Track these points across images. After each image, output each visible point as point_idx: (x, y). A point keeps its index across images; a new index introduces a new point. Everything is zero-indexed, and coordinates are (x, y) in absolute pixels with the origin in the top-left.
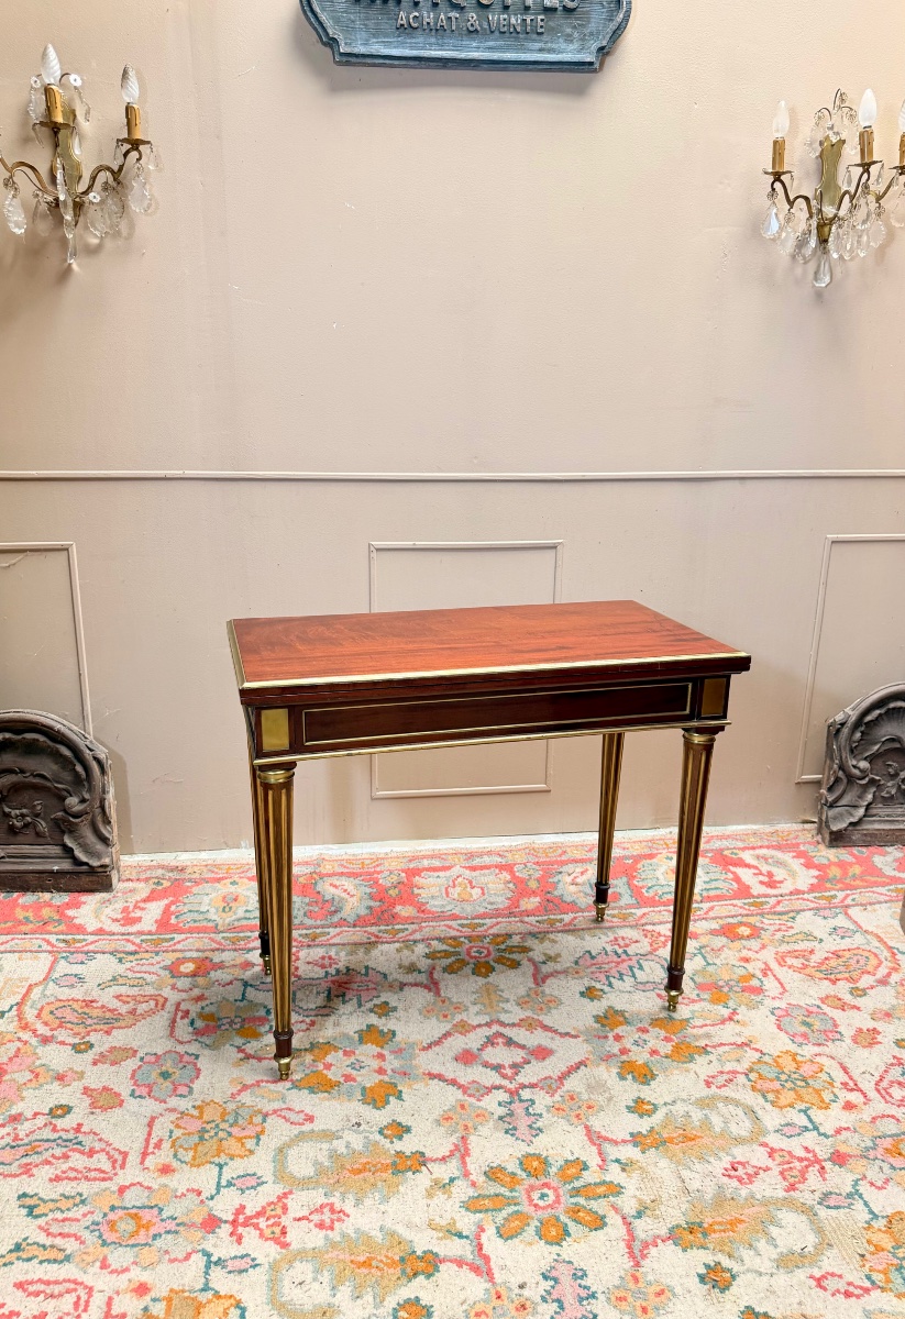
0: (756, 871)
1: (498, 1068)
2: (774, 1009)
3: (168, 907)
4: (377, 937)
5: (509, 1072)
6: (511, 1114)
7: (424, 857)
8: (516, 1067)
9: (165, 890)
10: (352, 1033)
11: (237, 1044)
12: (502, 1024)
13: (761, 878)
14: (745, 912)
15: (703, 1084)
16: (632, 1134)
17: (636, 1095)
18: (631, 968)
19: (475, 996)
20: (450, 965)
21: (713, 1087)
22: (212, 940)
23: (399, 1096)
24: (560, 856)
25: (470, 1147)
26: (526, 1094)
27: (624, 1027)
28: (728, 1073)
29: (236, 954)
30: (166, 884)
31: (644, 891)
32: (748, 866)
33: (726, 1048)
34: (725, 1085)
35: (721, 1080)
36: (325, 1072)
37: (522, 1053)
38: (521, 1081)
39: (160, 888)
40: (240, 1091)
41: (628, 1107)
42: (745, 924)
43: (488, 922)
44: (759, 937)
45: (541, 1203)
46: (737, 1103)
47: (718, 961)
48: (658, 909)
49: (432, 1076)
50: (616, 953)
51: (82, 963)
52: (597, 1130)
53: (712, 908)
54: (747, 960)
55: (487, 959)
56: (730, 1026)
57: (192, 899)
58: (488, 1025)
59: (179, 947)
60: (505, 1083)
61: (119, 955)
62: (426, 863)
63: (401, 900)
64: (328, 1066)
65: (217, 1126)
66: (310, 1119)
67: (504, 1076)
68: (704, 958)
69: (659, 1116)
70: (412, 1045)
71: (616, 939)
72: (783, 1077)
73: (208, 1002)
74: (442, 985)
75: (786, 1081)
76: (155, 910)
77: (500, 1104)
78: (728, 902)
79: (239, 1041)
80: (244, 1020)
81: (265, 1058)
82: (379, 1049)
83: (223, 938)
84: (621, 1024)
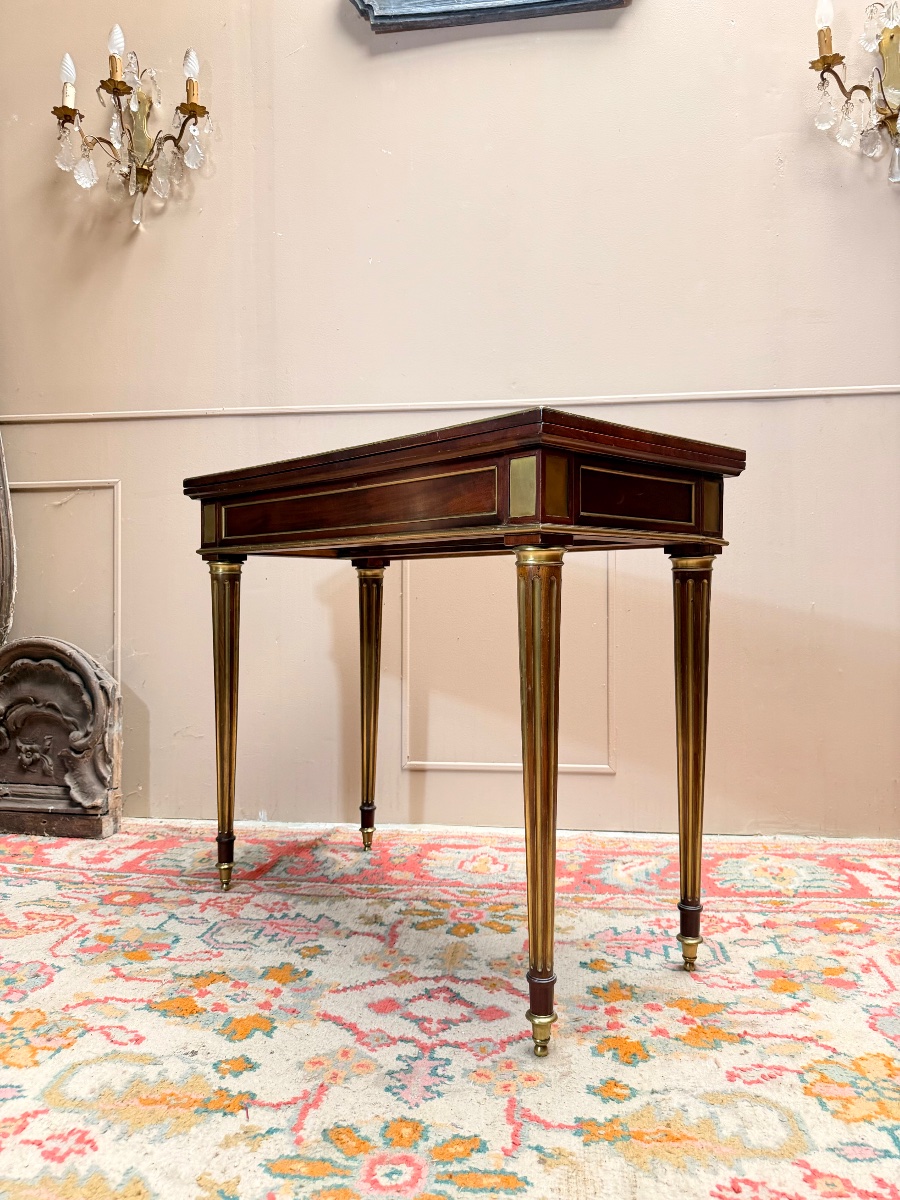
0: (882, 876)
1: (419, 1021)
2: (871, 1006)
3: (148, 853)
4: (353, 892)
5: (434, 1027)
6: (409, 1070)
7: (453, 837)
8: (446, 1024)
9: (154, 843)
10: (258, 968)
11: (115, 963)
12: (455, 979)
13: (888, 882)
14: (854, 909)
15: (723, 1075)
16: (578, 1120)
17: (611, 1074)
18: (665, 948)
19: (436, 952)
20: (424, 923)
21: (739, 1083)
22: (168, 881)
23: (269, 1034)
24: (621, 848)
25: (324, 1098)
26: (441, 1053)
27: (627, 1002)
28: (770, 1068)
29: (184, 893)
30: (159, 838)
31: (716, 883)
32: (874, 871)
33: (778, 1040)
34: (758, 1082)
35: (756, 1074)
36: (196, 999)
37: (464, 1010)
38: (443, 1038)
39: (151, 841)
40: (79, 1005)
41: (589, 1088)
42: (850, 920)
43: (496, 891)
44: (867, 933)
45: (384, 1181)
46: (773, 1106)
47: (797, 952)
48: (730, 899)
49: (326, 1017)
50: (653, 933)
51: (21, 886)
52: (527, 1106)
53: (807, 903)
54: (842, 954)
55: (473, 922)
56: (789, 1018)
57: (175, 850)
58: (436, 979)
59: (128, 883)
60: (424, 1038)
61: (61, 883)
62: (451, 841)
63: (403, 867)
64: (202, 994)
65: (21, 1034)
66: (138, 1040)
67: (424, 1030)
68: (778, 947)
69: (634, 1104)
70: (321, 987)
71: (658, 920)
72: (863, 1084)
73: (118, 926)
74: (400, 939)
75: (867, 1089)
76: (132, 855)
77: (399, 1058)
78: (833, 899)
79: (119, 961)
80: (141, 945)
81: (136, 979)
82: (279, 986)
83: (181, 880)
84: (625, 997)
